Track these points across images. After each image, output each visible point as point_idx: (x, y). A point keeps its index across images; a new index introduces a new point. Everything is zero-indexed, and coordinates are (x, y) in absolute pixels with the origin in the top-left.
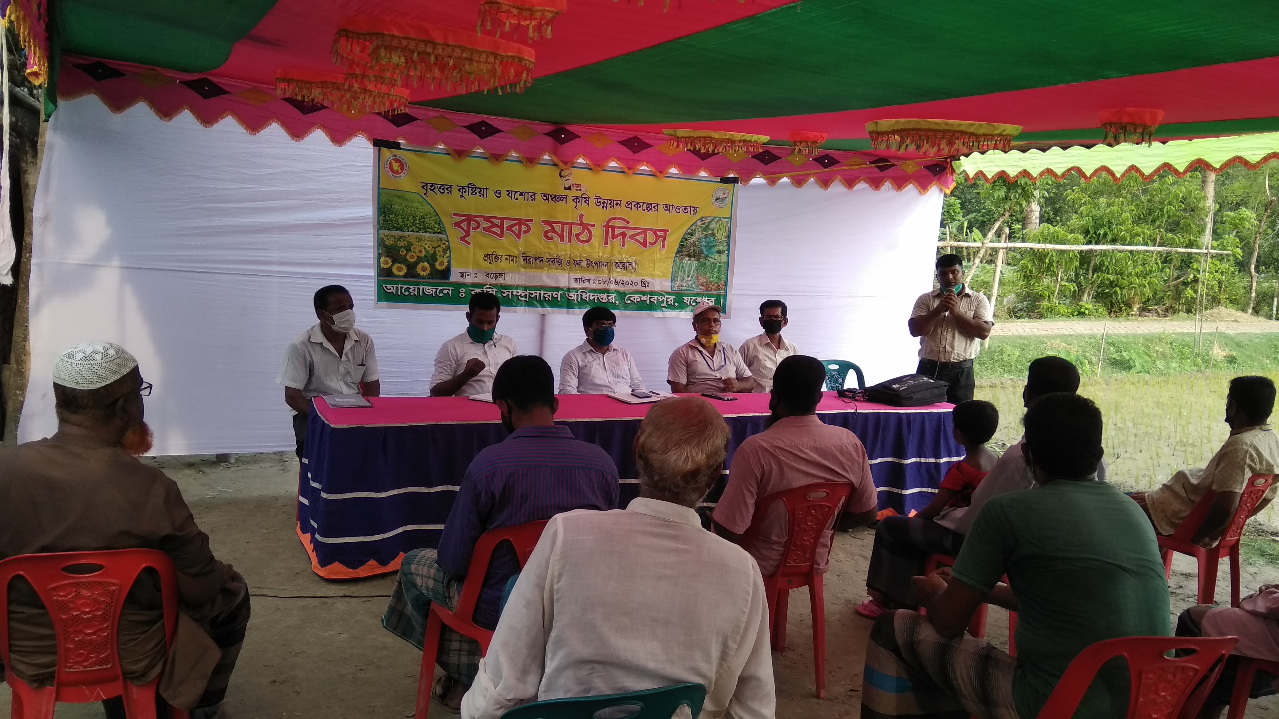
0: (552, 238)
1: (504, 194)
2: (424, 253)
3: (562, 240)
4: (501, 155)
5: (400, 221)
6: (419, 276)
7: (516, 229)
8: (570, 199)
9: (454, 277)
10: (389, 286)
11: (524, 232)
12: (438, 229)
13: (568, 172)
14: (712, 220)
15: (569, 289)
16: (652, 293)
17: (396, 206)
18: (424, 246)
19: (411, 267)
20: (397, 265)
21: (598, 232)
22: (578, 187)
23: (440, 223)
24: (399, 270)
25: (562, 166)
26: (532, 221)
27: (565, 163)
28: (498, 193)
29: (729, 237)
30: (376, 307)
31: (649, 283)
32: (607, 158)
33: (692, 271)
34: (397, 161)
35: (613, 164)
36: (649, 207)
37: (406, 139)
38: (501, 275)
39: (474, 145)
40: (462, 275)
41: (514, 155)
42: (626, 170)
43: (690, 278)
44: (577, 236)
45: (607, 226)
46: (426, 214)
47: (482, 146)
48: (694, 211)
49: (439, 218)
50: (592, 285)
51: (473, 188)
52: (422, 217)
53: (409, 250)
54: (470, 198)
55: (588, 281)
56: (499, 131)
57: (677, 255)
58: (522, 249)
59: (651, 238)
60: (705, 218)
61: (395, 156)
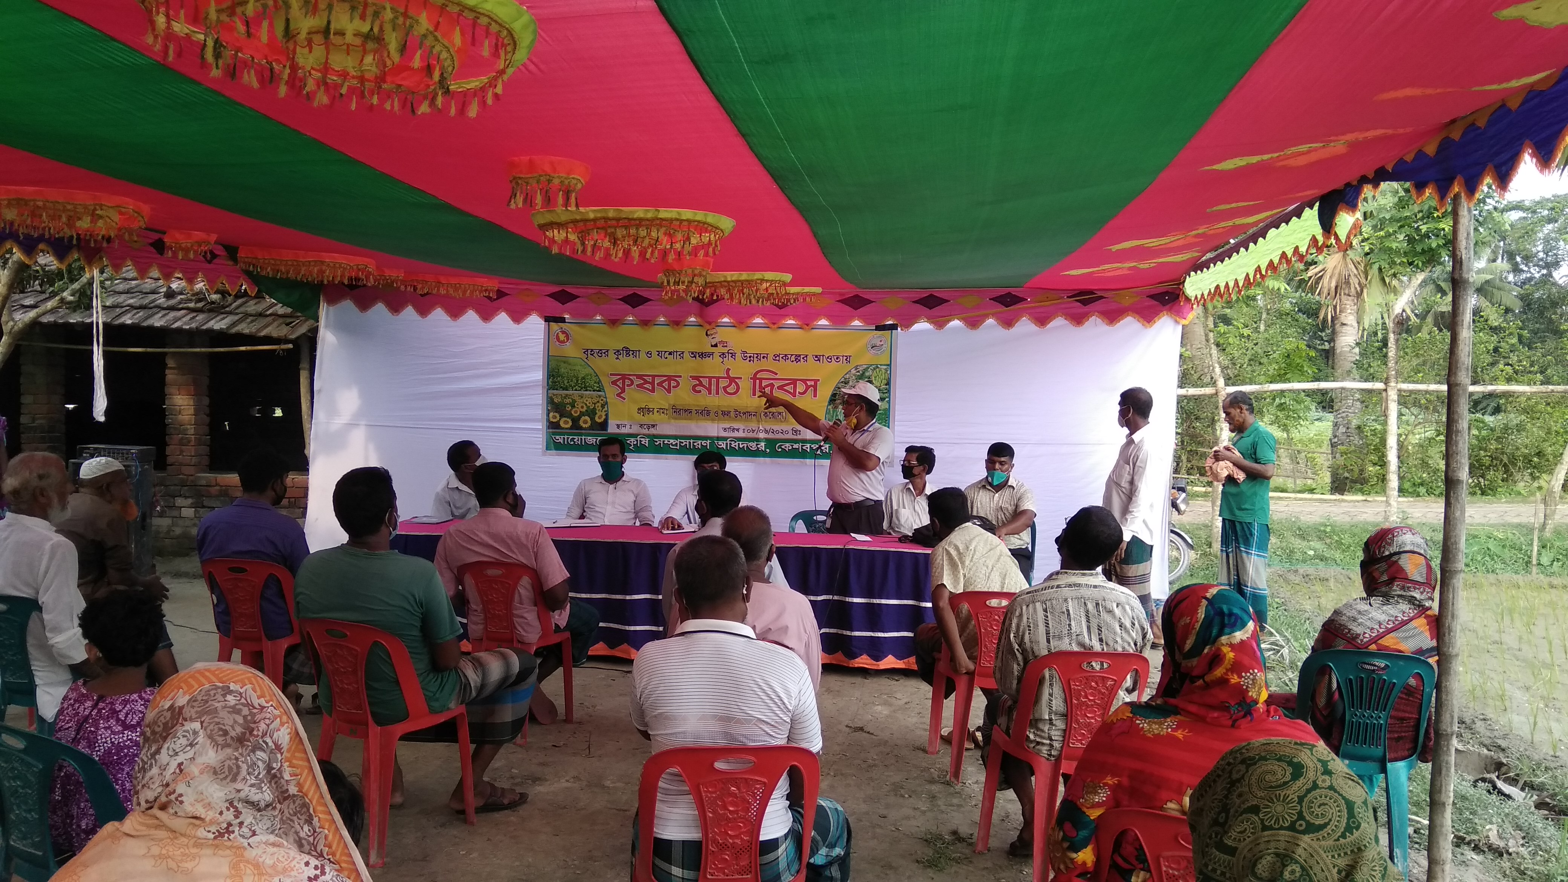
0: (700, 392)
1: (654, 354)
2: (585, 408)
3: (710, 393)
4: (649, 321)
5: (566, 382)
6: (581, 428)
7: (666, 385)
8: (717, 355)
9: (612, 429)
10: (557, 437)
11: (674, 387)
12: (597, 387)
13: (714, 331)
14: (868, 368)
15: (719, 438)
16: (804, 441)
17: (562, 369)
18: (586, 402)
19: (575, 421)
20: (564, 419)
21: (745, 385)
22: (724, 344)
23: (599, 382)
24: (566, 423)
25: (708, 327)
26: (680, 377)
27: (710, 323)
28: (649, 354)
30: (544, 454)
32: (752, 315)
34: (563, 332)
35: (758, 320)
36: (798, 358)
37: (570, 314)
38: (653, 426)
39: (627, 314)
40: (618, 426)
41: (662, 319)
42: (771, 325)
44: (725, 388)
45: (754, 378)
46: (587, 375)
47: (633, 315)
48: (846, 360)
49: (599, 378)
50: (741, 434)
51: (627, 351)
52: (583, 378)
53: (573, 406)
54: (624, 359)
55: (738, 430)
56: (649, 300)
57: (830, 404)
58: (672, 403)
59: (800, 388)
60: (860, 366)
61: (562, 328)
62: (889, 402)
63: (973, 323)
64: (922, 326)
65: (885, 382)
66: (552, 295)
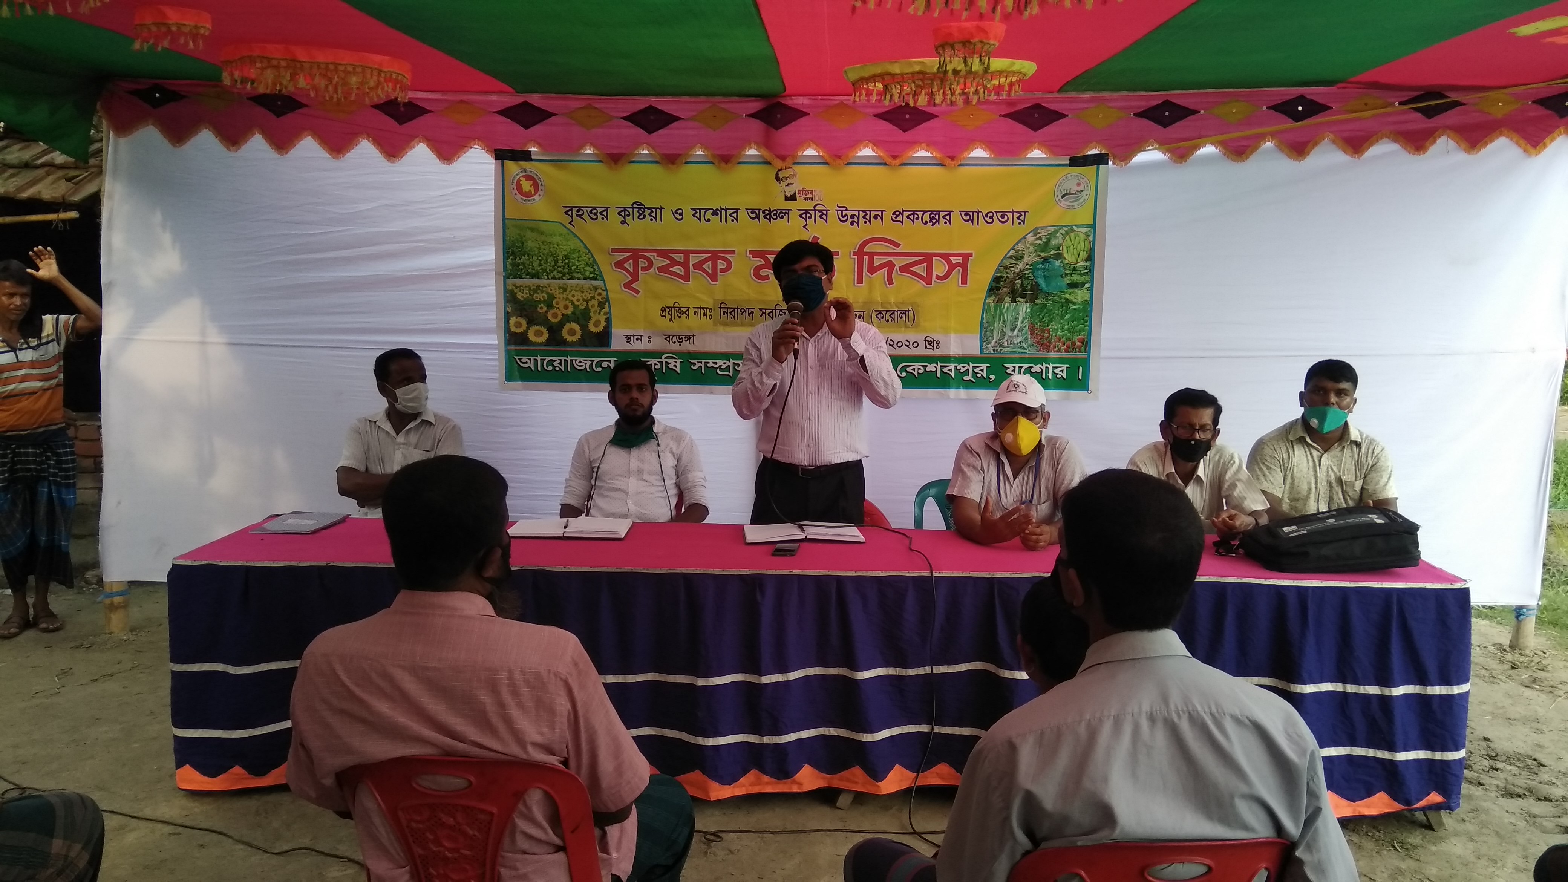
1: (688, 214)
2: (571, 309)
4: (678, 156)
5: (536, 264)
6: (564, 343)
7: (708, 266)
8: (794, 215)
9: (618, 343)
10: (524, 359)
11: (722, 270)
12: (590, 273)
13: (790, 172)
14: (1056, 232)
16: (946, 359)
17: (529, 243)
18: (571, 298)
19: (555, 331)
20: (534, 328)
22: (808, 195)
23: (594, 264)
24: (538, 335)
25: (779, 164)
26: (733, 252)
27: (783, 158)
28: (678, 214)
29: (1090, 258)
30: (503, 389)
31: (938, 342)
32: (856, 144)
33: (1020, 319)
34: (529, 178)
35: (867, 152)
36: (934, 217)
37: (540, 145)
38: (688, 338)
39: (638, 145)
40: (628, 339)
41: (700, 153)
42: (889, 160)
43: (1016, 332)
45: (860, 253)
46: (573, 251)
47: (650, 145)
48: (1018, 218)
49: (593, 256)
51: (640, 209)
52: (566, 257)
53: (550, 306)
54: (636, 224)
56: (674, 119)
57: (989, 295)
58: (720, 297)
59: (940, 267)
60: (1043, 228)
61: (525, 171)
62: (1091, 290)
63: (1239, 150)
64: (1150, 156)
65: (1083, 255)
66: (506, 113)
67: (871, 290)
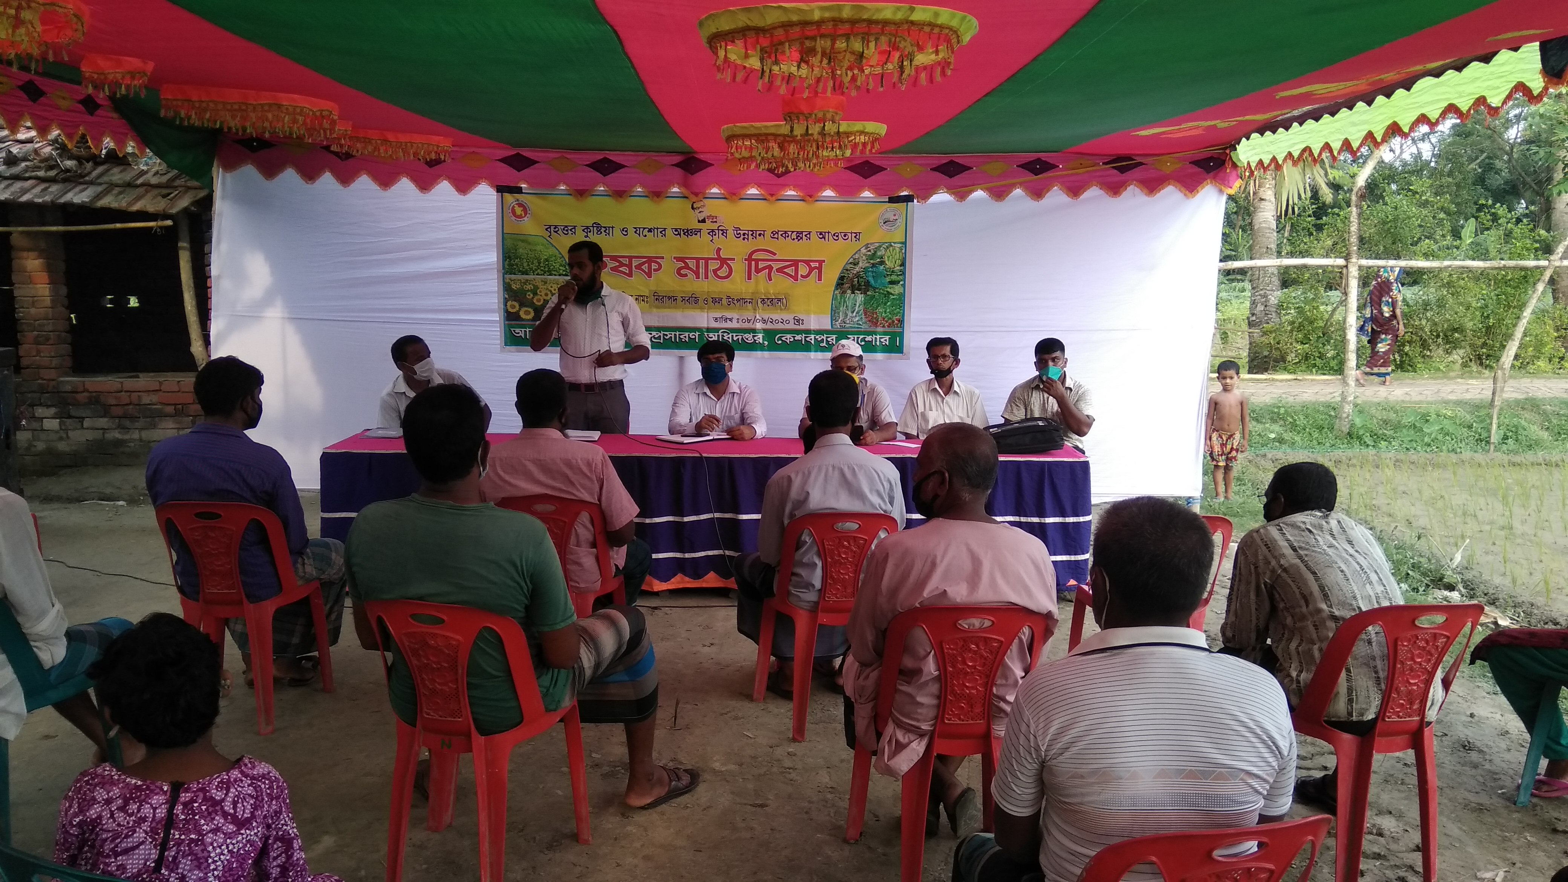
0: (686, 275)
1: (631, 231)
3: (698, 277)
4: (625, 192)
5: (525, 264)
7: (645, 267)
8: (704, 233)
10: (517, 330)
11: (655, 270)
13: (702, 203)
14: (880, 246)
15: (709, 330)
16: (808, 332)
17: (521, 250)
20: (524, 309)
21: (739, 268)
22: (714, 219)
24: (527, 314)
25: (694, 199)
26: (663, 258)
27: (696, 194)
28: (625, 231)
29: (903, 264)
30: (502, 350)
31: (802, 320)
32: (745, 185)
33: (858, 305)
34: (520, 205)
35: (753, 191)
36: (799, 235)
37: (528, 183)
39: (597, 184)
41: (640, 190)
42: (769, 197)
43: (854, 314)
44: (715, 271)
45: (749, 259)
46: (551, 256)
47: (604, 184)
48: (855, 237)
50: (734, 325)
51: (598, 228)
52: (547, 260)
53: (535, 294)
55: (731, 320)
56: (620, 166)
57: (836, 288)
58: (654, 288)
59: (803, 270)
60: (872, 244)
61: (518, 200)
62: (904, 286)
63: (999, 194)
64: (941, 197)
65: (899, 262)
66: (504, 160)
67: (757, 283)
